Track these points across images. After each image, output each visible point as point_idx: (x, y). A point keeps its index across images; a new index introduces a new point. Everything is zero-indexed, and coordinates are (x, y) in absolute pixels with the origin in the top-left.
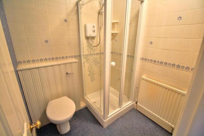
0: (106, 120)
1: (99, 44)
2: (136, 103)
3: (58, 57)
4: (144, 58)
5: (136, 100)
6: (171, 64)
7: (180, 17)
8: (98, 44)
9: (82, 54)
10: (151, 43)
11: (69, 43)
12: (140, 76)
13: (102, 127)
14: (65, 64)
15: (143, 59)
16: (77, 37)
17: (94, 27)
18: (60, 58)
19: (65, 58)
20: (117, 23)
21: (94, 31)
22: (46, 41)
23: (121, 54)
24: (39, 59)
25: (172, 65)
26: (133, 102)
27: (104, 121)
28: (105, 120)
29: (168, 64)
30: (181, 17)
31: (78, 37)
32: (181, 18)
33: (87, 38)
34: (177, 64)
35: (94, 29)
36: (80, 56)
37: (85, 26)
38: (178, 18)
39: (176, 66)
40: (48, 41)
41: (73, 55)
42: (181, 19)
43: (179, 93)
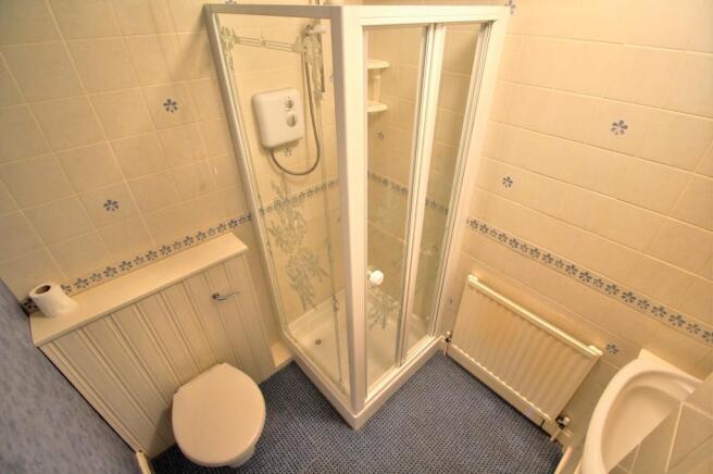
0: (360, 413)
1: (316, 165)
2: (447, 340)
3: (169, 243)
4: (481, 222)
5: (449, 333)
6: (566, 264)
7: (622, 122)
8: (313, 165)
9: (256, 207)
10: (508, 181)
11: (203, 187)
12: (463, 273)
13: (350, 427)
14: (203, 272)
15: (474, 224)
16: (226, 154)
17: (290, 105)
18: (177, 244)
19: (195, 240)
20: (382, 70)
21: (293, 122)
22: (111, 205)
23: (405, 191)
24: (101, 267)
25: (568, 267)
26: (438, 337)
27: (355, 417)
28: (356, 414)
29: (554, 262)
30: (625, 124)
31: (232, 153)
32: (626, 127)
33: (269, 151)
34: (582, 268)
35: (292, 113)
36: (250, 217)
37: (254, 106)
38: (615, 124)
39: (578, 274)
40: (115, 203)
41: (226, 220)
42: (622, 132)
43: (576, 350)
